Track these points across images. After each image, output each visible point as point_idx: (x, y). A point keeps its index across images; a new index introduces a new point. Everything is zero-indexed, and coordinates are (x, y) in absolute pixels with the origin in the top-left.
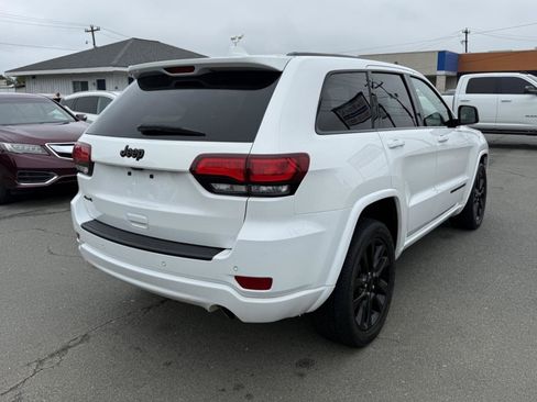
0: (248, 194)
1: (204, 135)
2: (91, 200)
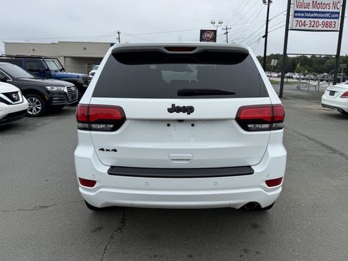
0: (270, 129)
1: (234, 94)
2: (115, 150)
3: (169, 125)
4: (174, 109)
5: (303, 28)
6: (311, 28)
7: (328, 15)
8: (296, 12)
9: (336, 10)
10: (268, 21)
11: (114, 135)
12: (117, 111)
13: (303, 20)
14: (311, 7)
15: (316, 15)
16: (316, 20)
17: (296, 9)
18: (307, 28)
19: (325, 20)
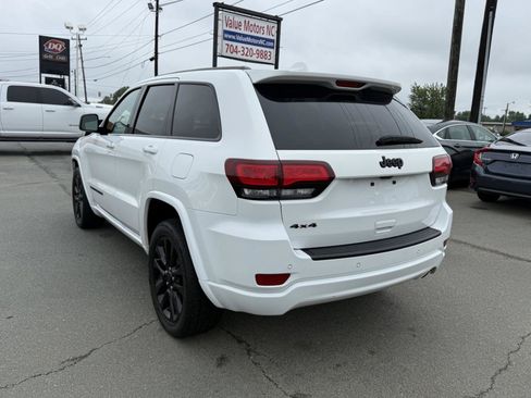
2: (314, 225)
3: (372, 184)
4: (385, 163)
5: (234, 55)
6: (244, 57)
7: (262, 42)
8: (225, 32)
9: (271, 38)
10: (157, 36)
11: (314, 204)
12: (322, 168)
13: (235, 44)
14: (242, 28)
15: (249, 40)
16: (250, 46)
17: (225, 28)
18: (239, 56)
19: (260, 48)
